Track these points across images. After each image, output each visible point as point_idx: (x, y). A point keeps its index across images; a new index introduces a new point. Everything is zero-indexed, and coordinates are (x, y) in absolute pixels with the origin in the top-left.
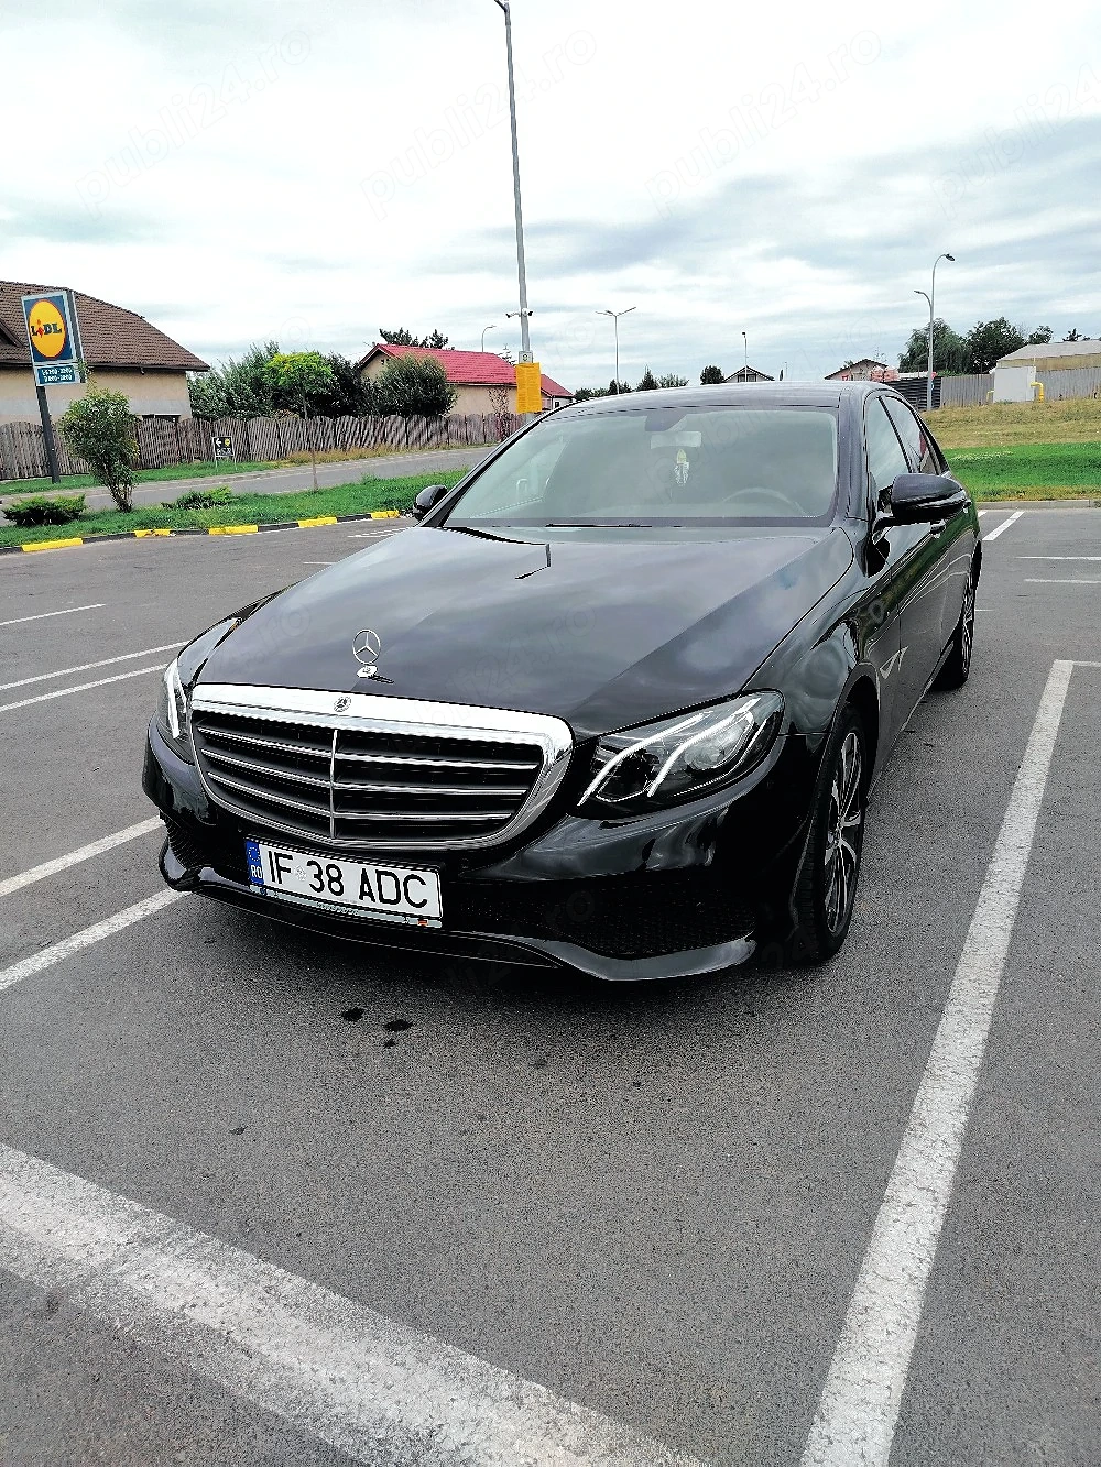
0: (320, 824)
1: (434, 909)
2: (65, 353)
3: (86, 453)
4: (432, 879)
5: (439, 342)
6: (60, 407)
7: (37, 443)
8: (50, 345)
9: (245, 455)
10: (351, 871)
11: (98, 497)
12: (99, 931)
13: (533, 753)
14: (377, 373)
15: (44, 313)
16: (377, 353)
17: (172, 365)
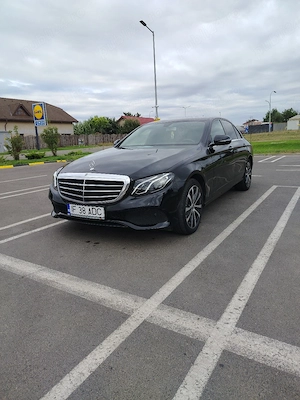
0: (81, 199)
1: (103, 216)
2: (42, 118)
3: (46, 141)
4: (102, 209)
5: (139, 115)
6: (41, 131)
7: (35, 140)
8: (39, 116)
9: (87, 144)
10: (87, 208)
11: (49, 153)
12: (39, 230)
13: (122, 183)
14: (122, 123)
15: (38, 108)
16: (122, 118)
17: (70, 121)
